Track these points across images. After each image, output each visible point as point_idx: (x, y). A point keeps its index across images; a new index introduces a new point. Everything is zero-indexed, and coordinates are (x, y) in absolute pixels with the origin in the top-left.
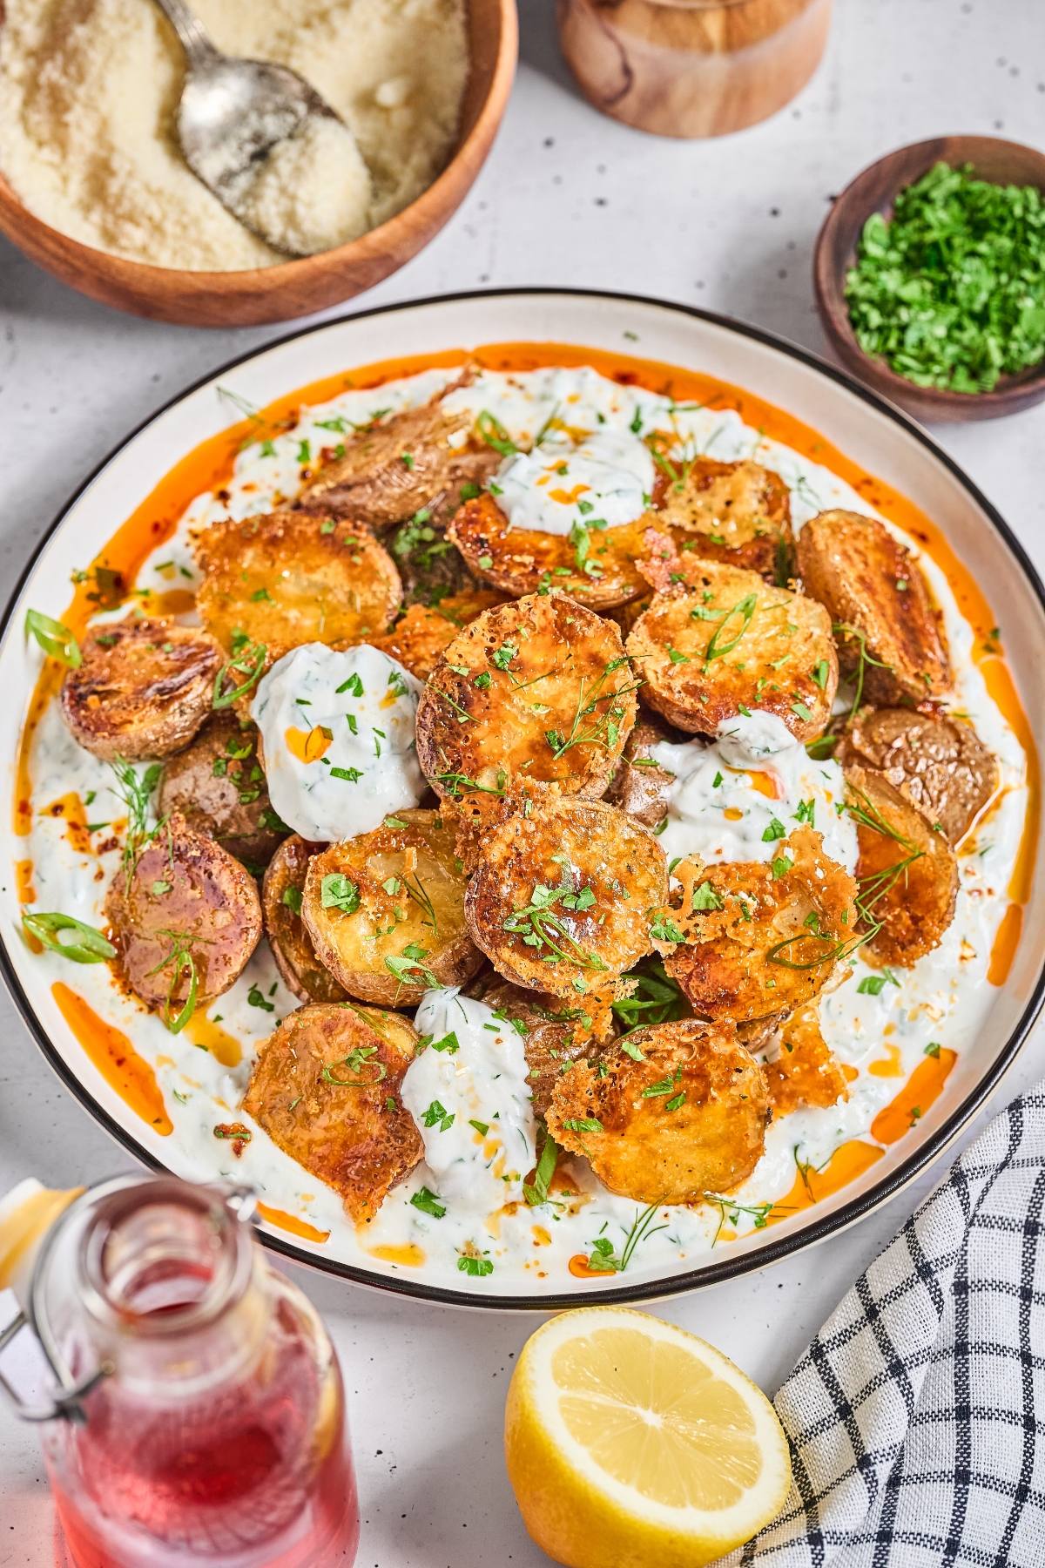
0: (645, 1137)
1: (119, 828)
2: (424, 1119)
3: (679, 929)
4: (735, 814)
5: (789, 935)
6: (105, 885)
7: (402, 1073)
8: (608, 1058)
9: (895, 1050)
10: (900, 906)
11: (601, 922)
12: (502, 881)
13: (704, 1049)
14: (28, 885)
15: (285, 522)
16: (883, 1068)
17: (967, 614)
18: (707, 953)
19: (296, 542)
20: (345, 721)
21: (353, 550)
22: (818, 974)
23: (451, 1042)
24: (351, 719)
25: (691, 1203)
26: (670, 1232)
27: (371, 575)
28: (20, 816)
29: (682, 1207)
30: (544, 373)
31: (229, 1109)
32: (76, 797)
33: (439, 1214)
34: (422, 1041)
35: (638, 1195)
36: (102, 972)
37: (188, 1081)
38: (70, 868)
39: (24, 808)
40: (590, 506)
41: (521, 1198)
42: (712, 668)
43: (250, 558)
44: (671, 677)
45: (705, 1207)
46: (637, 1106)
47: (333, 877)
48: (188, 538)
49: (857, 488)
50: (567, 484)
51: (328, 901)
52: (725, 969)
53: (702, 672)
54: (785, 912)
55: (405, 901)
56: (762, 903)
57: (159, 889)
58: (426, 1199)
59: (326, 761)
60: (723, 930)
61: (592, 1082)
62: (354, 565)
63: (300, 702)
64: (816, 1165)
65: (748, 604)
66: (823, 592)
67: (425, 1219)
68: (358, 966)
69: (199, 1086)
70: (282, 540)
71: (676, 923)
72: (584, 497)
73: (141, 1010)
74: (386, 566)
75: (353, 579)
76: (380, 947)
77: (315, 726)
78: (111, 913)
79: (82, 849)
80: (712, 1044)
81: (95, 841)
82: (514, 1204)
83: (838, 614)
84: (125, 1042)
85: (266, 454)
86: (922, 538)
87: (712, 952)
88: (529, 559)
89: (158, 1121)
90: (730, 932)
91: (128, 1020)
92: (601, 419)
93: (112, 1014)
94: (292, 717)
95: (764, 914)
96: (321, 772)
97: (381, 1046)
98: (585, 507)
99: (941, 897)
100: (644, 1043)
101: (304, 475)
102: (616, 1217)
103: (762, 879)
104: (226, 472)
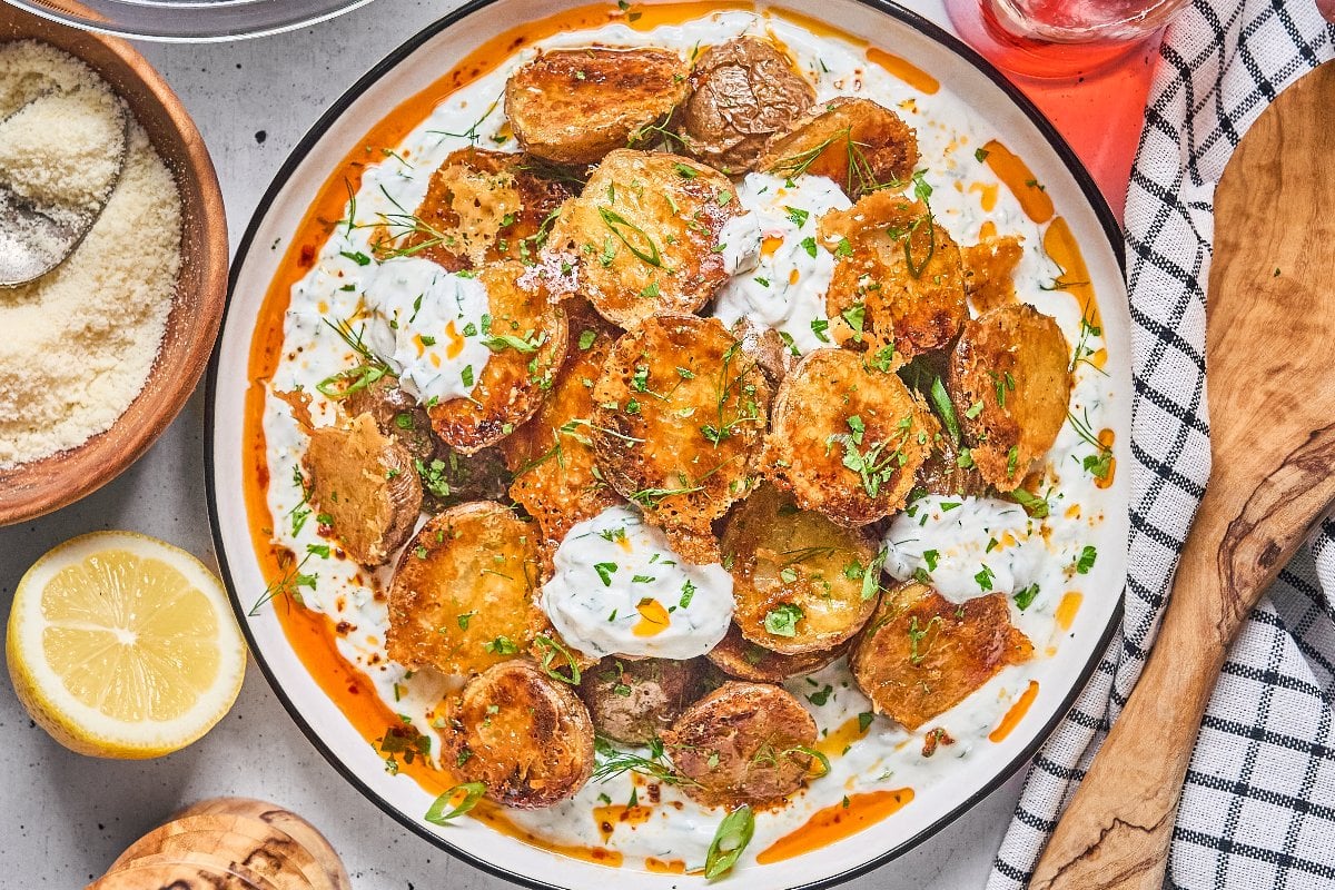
0: (1027, 414)
1: (640, 781)
2: (986, 589)
3: (883, 346)
4: (794, 274)
5: (902, 255)
6: (688, 803)
7: (940, 598)
8: (974, 431)
9: (974, 186)
10: (875, 153)
11: (874, 413)
12: (838, 494)
13: (981, 349)
14: (668, 864)
15: (404, 587)
16: (988, 200)
17: (598, 23)
18: (901, 326)
19: (426, 582)
20: (639, 585)
21: (449, 536)
22: (940, 240)
23: (931, 556)
24: (636, 579)
25: (1070, 384)
26: (1090, 406)
27: (475, 526)
28: (606, 859)
29: (1073, 392)
30: (288, 325)
31: (908, 741)
32: (598, 810)
33: (1036, 589)
34: (920, 577)
35: (1058, 426)
36: (763, 819)
37: (873, 768)
38: (664, 828)
39: (599, 854)
40: (470, 326)
41: (1040, 522)
42: (670, 263)
43: (427, 623)
44: (674, 302)
45: (1077, 374)
46: (1008, 415)
47: (768, 622)
48: (376, 667)
49: (459, 85)
50: (444, 340)
51: (789, 632)
52: (916, 315)
53: (671, 274)
54: (880, 251)
55: (804, 568)
56: (869, 271)
57: (714, 762)
58: (1023, 598)
59: (672, 609)
60: (884, 308)
61: (988, 448)
62: (462, 537)
63: (612, 619)
64: (1057, 274)
65: (607, 217)
66: (598, 149)
67: (1037, 602)
68: (851, 619)
69: (882, 758)
70: (420, 593)
71: (878, 348)
72: (459, 329)
73: (803, 794)
74: (469, 510)
75: (474, 540)
76: (839, 598)
77: (636, 611)
78: (713, 802)
79: (648, 814)
80: (980, 343)
81: (645, 801)
82: (1042, 528)
83: (619, 140)
84: (824, 812)
85: (313, 584)
86: (519, 42)
87: (900, 322)
88: (514, 392)
89: (898, 799)
90: (887, 303)
91: (808, 806)
92: (349, 288)
93: (800, 818)
94: (624, 628)
95: (878, 272)
96: (681, 616)
97: (911, 613)
98: (470, 331)
99: (883, 120)
100: (971, 399)
101: (341, 556)
102: (1070, 447)
103: (849, 266)
104: (318, 620)
